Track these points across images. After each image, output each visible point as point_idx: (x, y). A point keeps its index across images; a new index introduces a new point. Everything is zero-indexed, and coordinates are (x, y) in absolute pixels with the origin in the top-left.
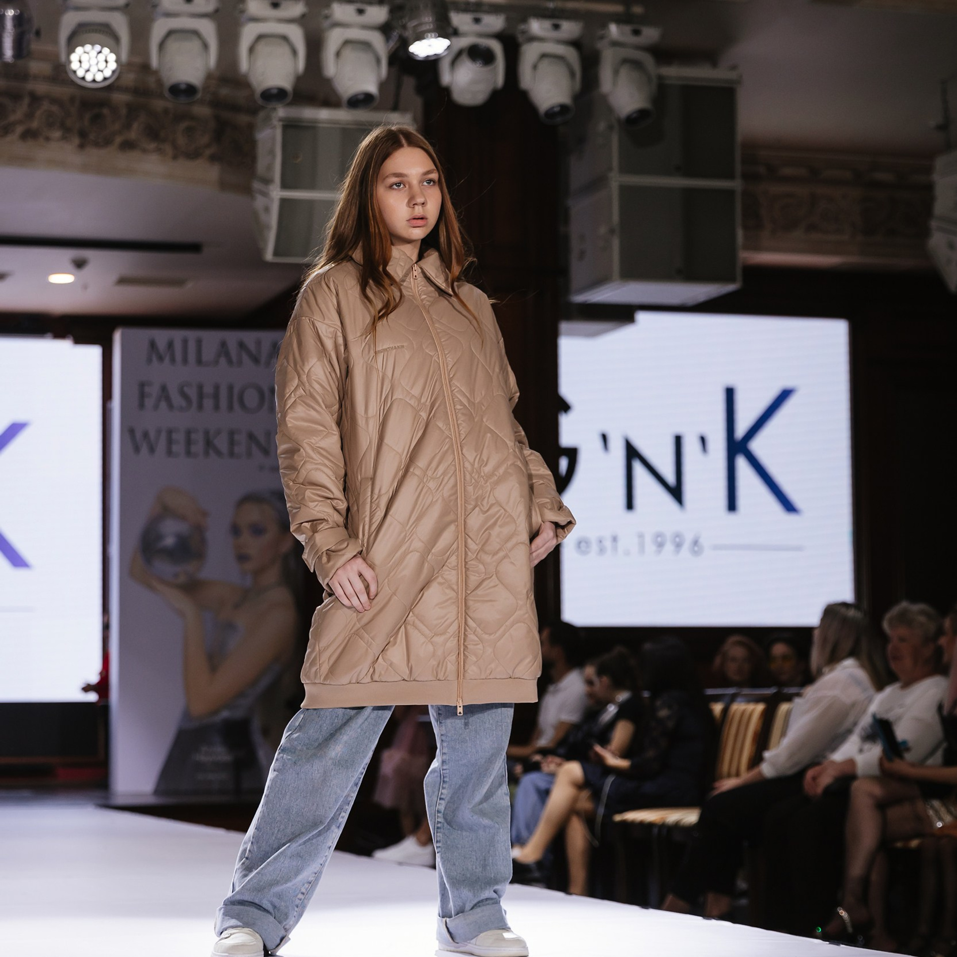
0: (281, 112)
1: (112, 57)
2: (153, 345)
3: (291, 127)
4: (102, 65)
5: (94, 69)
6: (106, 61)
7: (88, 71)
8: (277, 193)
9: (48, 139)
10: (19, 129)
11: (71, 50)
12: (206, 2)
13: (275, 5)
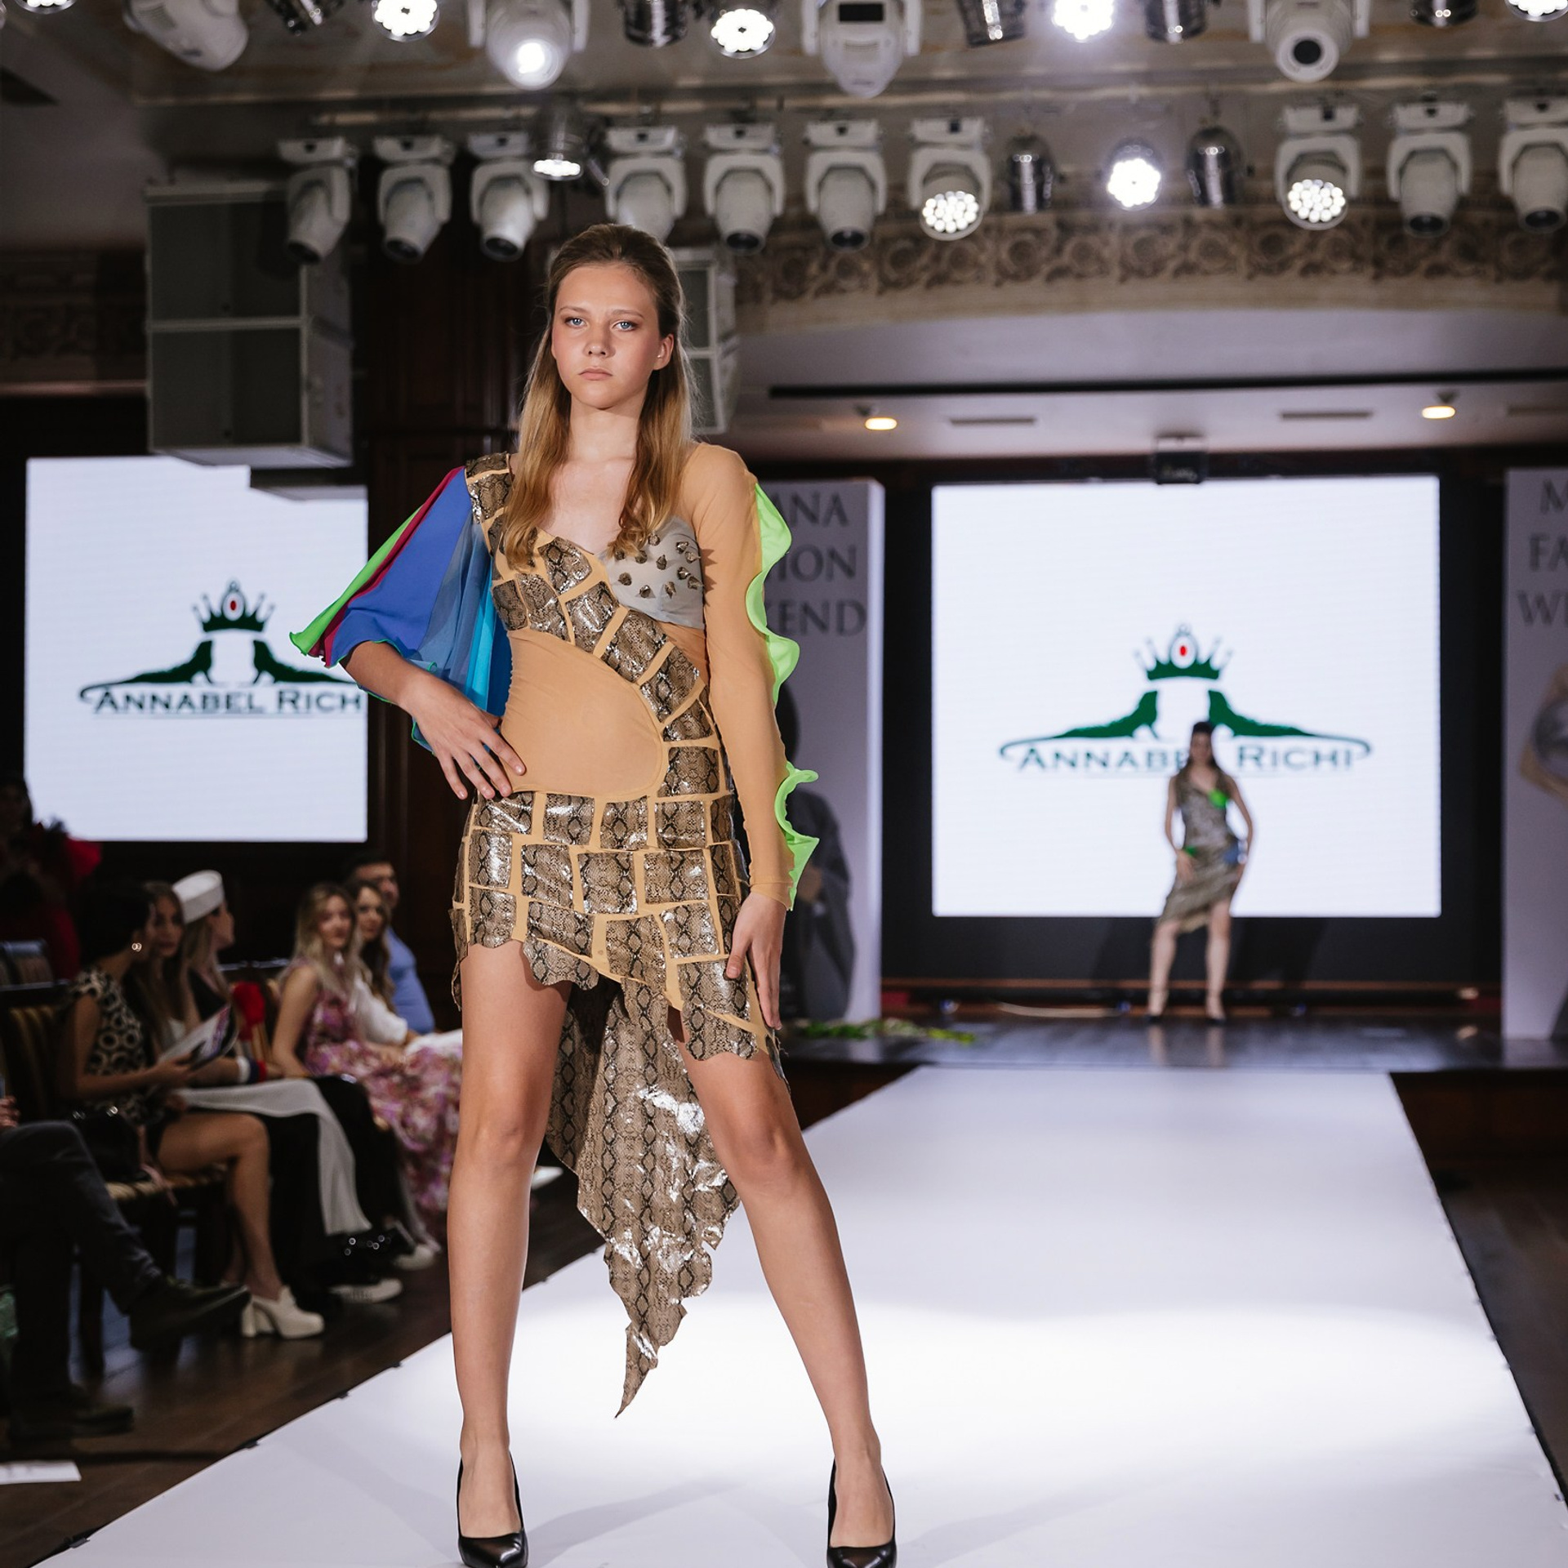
1: (1338, 192)
2: (1549, 489)
4: (1328, 202)
5: (1318, 208)
6: (1331, 197)
7: (1311, 210)
9: (1334, 272)
10: (1299, 264)
11: (1289, 189)
12: (1453, 113)
13: (1542, 107)
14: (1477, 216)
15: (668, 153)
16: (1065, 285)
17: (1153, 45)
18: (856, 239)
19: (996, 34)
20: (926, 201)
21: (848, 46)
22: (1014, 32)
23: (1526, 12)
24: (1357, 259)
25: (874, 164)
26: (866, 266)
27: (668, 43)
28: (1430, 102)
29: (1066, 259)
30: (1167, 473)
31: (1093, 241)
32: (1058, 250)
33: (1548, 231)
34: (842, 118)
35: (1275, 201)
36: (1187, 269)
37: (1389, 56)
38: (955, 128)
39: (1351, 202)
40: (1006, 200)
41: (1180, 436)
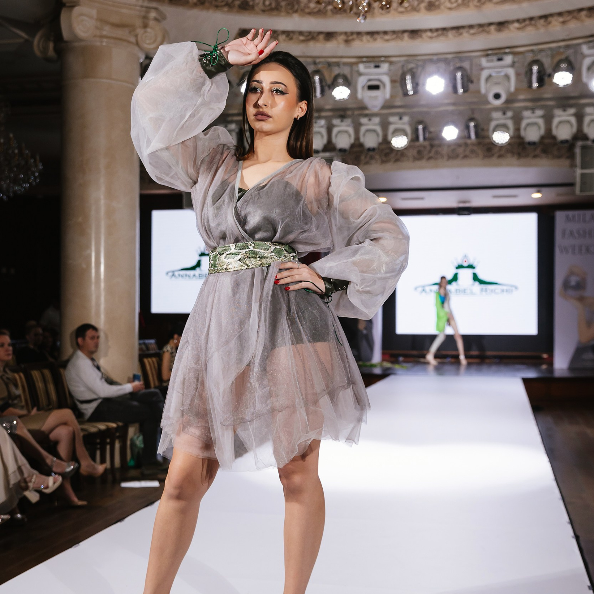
0: (580, 143)
1: (507, 134)
2: (567, 217)
3: (584, 148)
5: (502, 140)
7: (499, 140)
8: (579, 171)
10: (497, 155)
11: (493, 134)
12: (539, 112)
13: (564, 110)
14: (547, 141)
15: (322, 127)
16: (432, 162)
17: (454, 95)
18: (373, 149)
19: (411, 93)
20: (392, 138)
21: (371, 97)
22: (416, 92)
23: (558, 85)
24: (513, 153)
25: (379, 129)
26: (377, 157)
27: (321, 97)
28: (533, 109)
29: (432, 154)
30: (461, 213)
31: (439, 149)
32: (430, 152)
33: (566, 145)
34: (370, 116)
35: (489, 138)
36: (465, 157)
37: (521, 97)
38: (401, 118)
39: (511, 138)
40: (415, 138)
41: (464, 202)
